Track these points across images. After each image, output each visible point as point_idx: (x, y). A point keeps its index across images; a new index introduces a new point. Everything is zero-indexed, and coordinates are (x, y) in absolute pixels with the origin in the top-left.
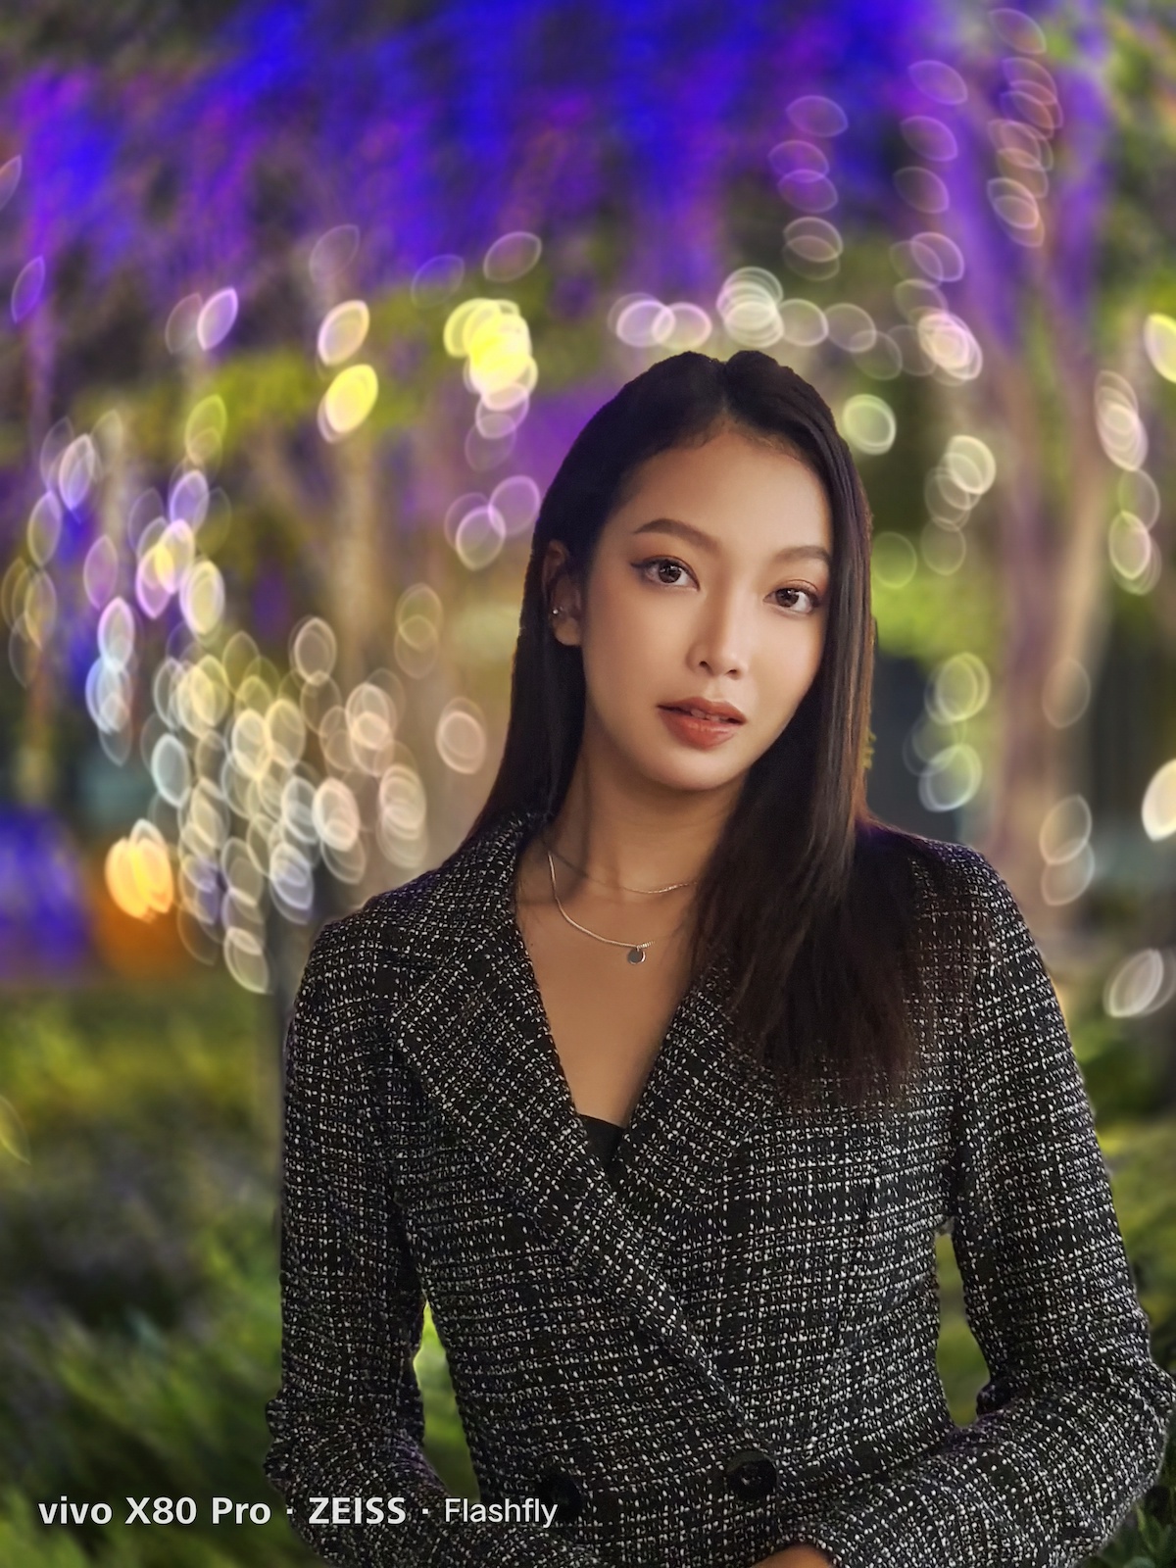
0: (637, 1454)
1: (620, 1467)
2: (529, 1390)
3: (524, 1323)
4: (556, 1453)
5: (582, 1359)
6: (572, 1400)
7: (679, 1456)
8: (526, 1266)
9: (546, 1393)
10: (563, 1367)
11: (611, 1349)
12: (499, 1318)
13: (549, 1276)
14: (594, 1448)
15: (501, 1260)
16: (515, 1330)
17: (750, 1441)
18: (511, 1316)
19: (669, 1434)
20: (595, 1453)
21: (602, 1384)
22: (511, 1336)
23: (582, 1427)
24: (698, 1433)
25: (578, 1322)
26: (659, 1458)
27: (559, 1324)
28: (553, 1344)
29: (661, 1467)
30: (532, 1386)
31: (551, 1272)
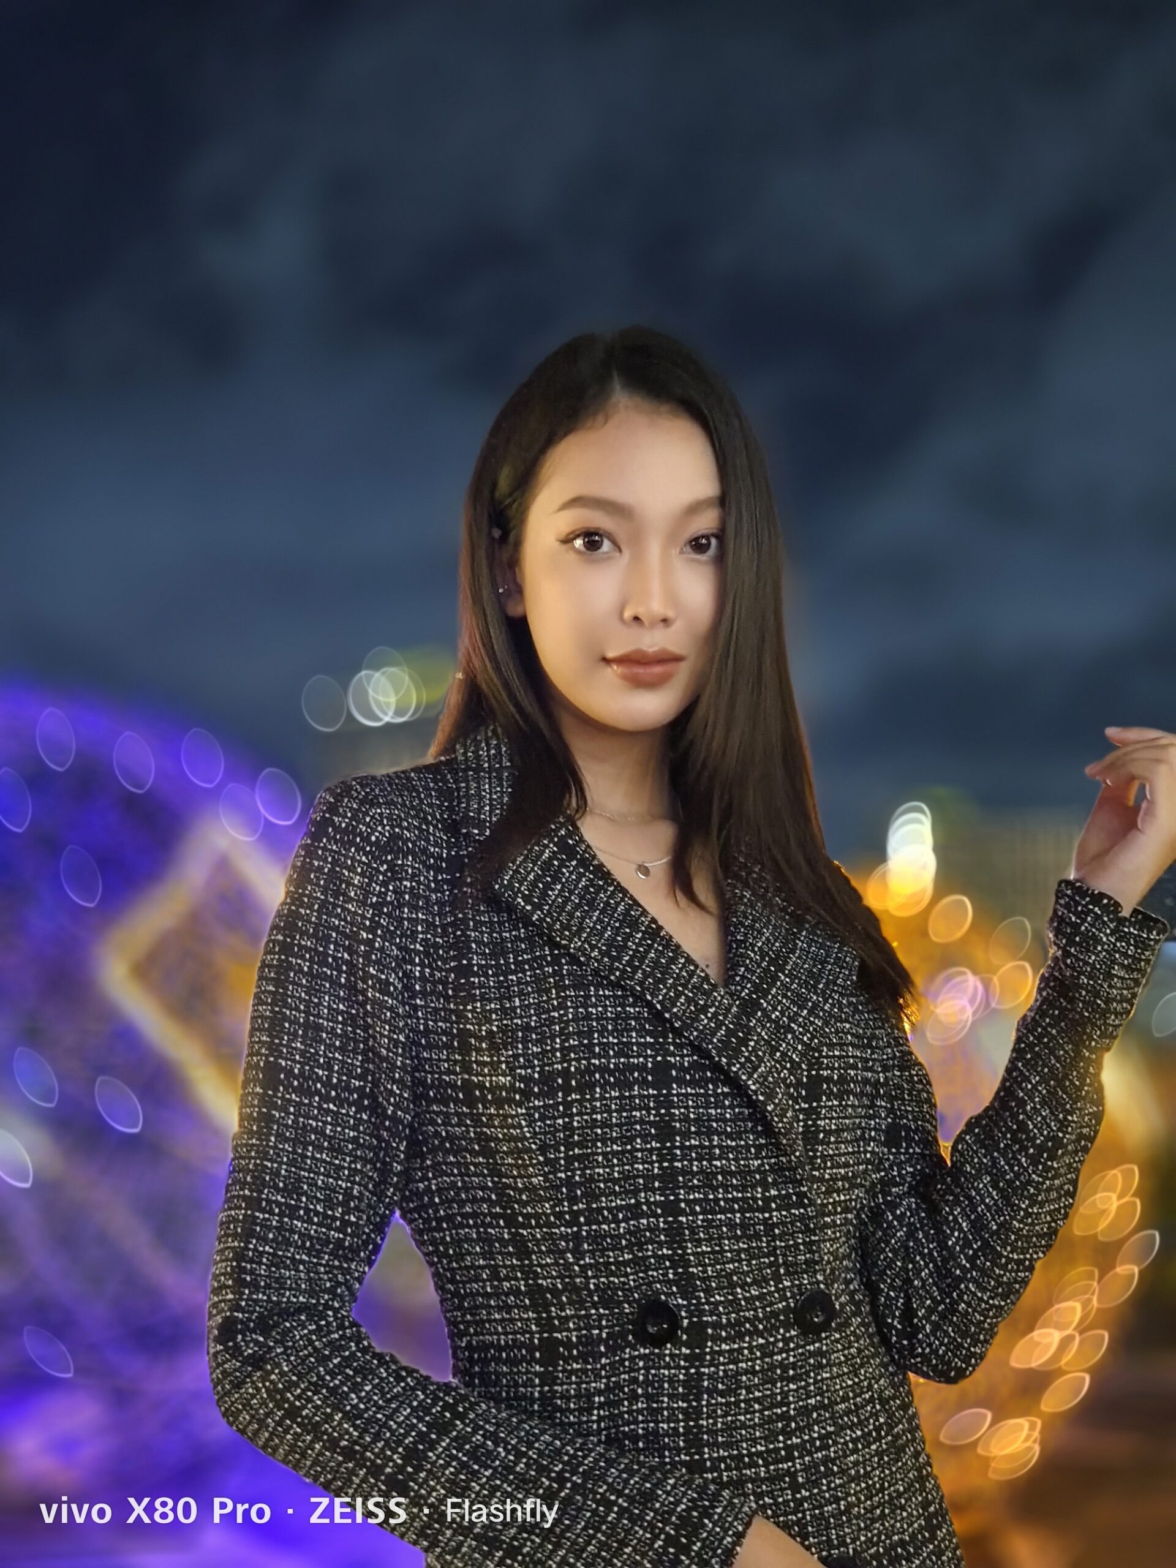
0: (732, 1286)
1: (717, 1297)
2: (644, 1221)
3: (654, 1158)
4: (659, 1282)
5: (706, 1194)
6: (687, 1232)
7: (765, 1291)
8: (670, 1105)
9: (662, 1225)
10: (688, 1202)
11: (735, 1188)
12: (628, 1151)
13: (692, 1116)
14: (699, 1279)
15: (641, 1097)
16: (643, 1164)
17: (818, 1282)
18: (641, 1150)
19: (760, 1270)
20: (698, 1283)
21: (720, 1220)
22: (637, 1170)
23: (692, 1258)
24: (782, 1271)
25: (710, 1161)
26: (749, 1292)
27: (691, 1161)
28: (681, 1179)
29: (750, 1300)
30: (648, 1217)
31: (694, 1113)
